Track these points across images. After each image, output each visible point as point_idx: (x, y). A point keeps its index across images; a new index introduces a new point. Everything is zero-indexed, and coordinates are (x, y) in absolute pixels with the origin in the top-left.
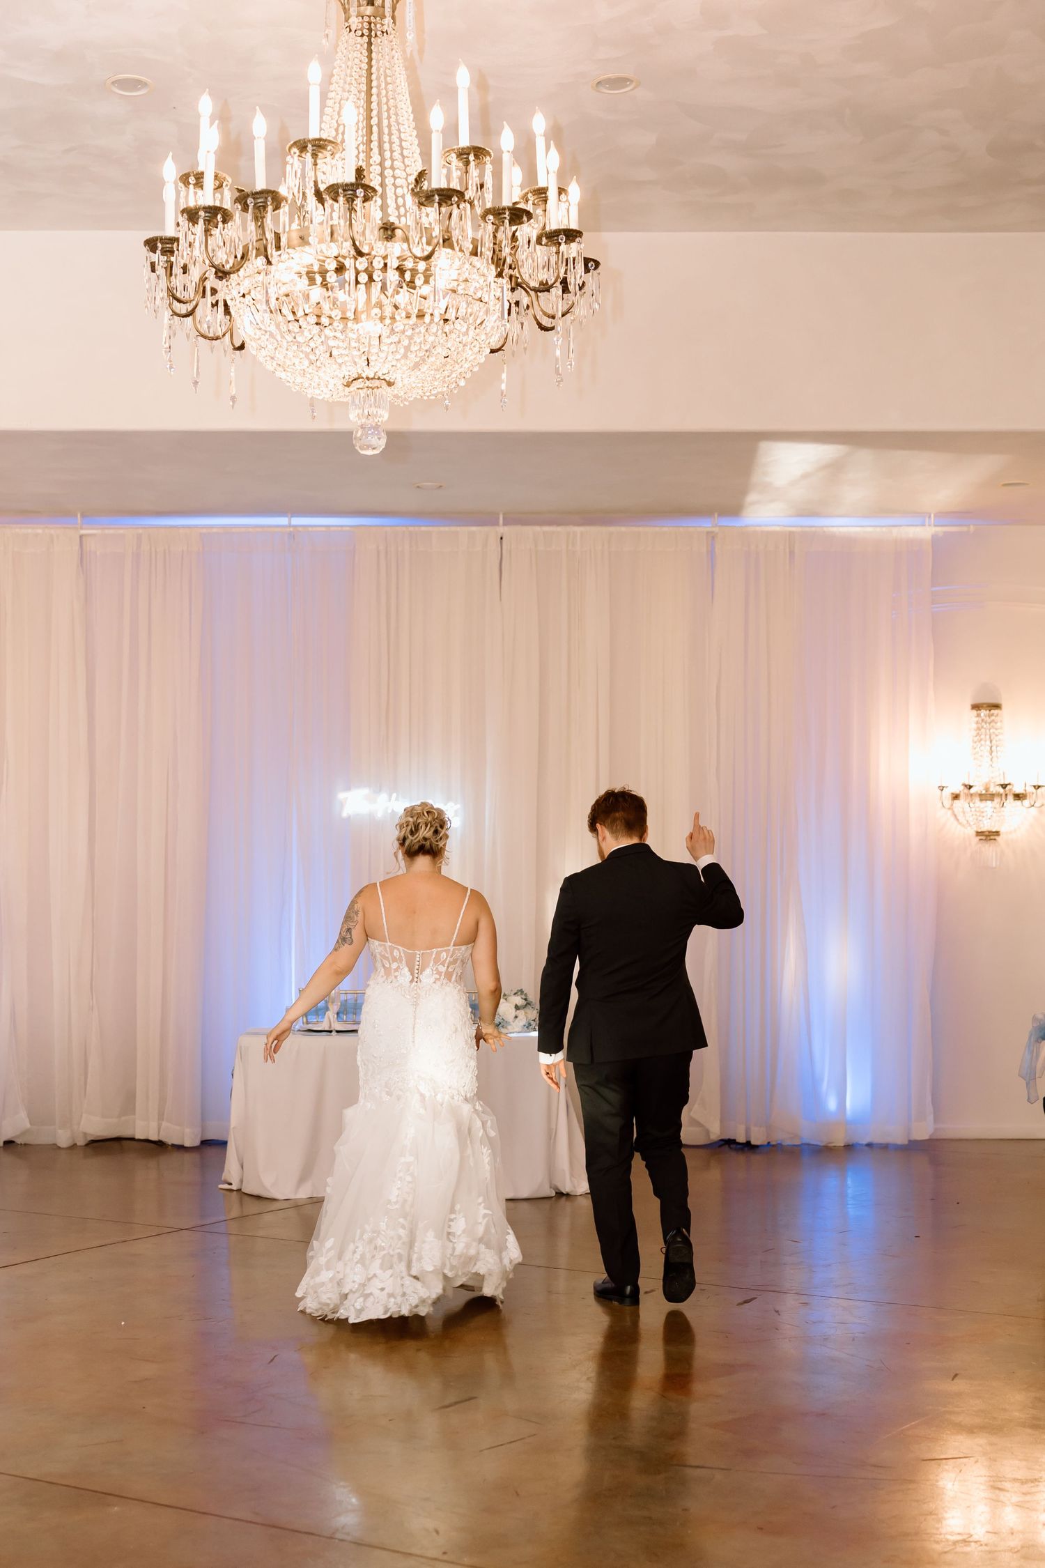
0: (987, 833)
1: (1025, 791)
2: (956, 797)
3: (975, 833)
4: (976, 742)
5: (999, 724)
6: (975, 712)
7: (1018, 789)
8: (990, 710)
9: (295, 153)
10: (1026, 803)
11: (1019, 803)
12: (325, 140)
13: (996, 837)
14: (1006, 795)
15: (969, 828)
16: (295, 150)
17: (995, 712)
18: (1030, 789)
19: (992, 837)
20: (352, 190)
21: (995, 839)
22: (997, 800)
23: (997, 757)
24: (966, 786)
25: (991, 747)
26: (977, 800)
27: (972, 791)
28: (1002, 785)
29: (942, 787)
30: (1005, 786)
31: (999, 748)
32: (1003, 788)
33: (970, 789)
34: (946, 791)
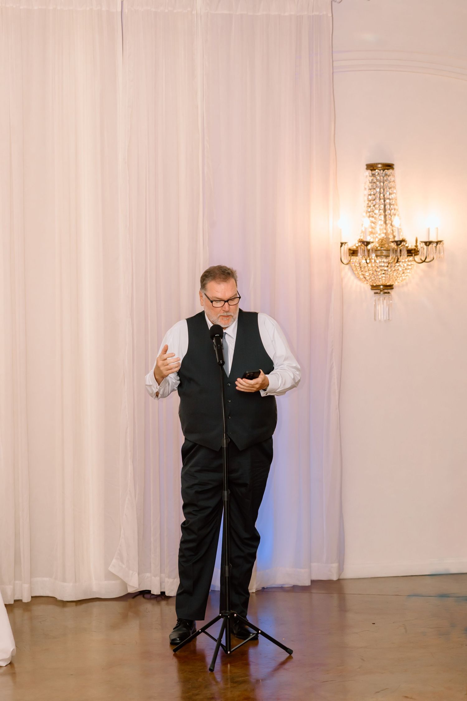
0: (382, 287)
1: (416, 246)
2: (353, 253)
3: (370, 287)
4: (370, 201)
5: (391, 183)
6: (368, 172)
7: (411, 244)
8: (384, 170)
10: (417, 258)
11: (410, 259)
13: (389, 291)
14: (400, 251)
15: (365, 282)
17: (388, 172)
18: (421, 246)
19: (386, 291)
21: (389, 293)
22: (391, 256)
23: (390, 215)
24: (363, 242)
25: (384, 205)
26: (373, 256)
27: (369, 247)
28: (396, 242)
29: (342, 244)
30: (399, 243)
31: (392, 206)
32: (398, 245)
33: (367, 245)
34: (345, 248)
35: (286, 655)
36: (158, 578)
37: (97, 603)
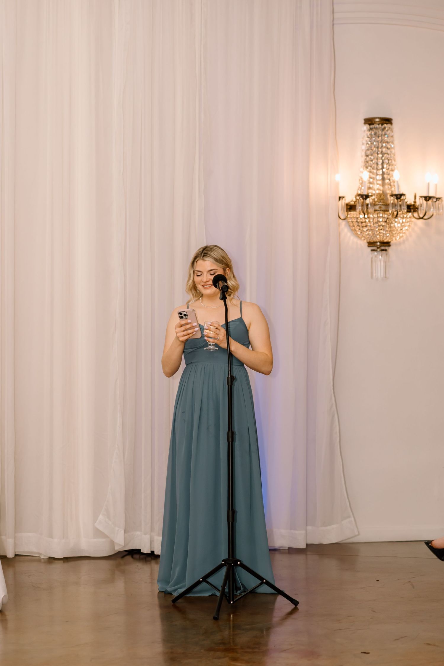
0: (379, 243)
1: (415, 202)
2: (351, 208)
3: (367, 243)
4: (368, 156)
5: (390, 138)
6: (366, 127)
7: (409, 200)
8: (382, 124)
10: (416, 215)
11: (410, 214)
13: (387, 248)
14: (400, 206)
15: (362, 238)
17: (387, 127)
18: (419, 202)
19: (383, 248)
21: (386, 250)
22: (390, 211)
23: (389, 170)
24: (362, 196)
25: (382, 160)
26: (372, 210)
27: (368, 201)
28: (396, 195)
29: (340, 198)
30: (398, 196)
31: (390, 161)
32: (397, 198)
33: (366, 199)
34: (342, 203)
35: (293, 606)
36: (148, 536)
37: (86, 562)
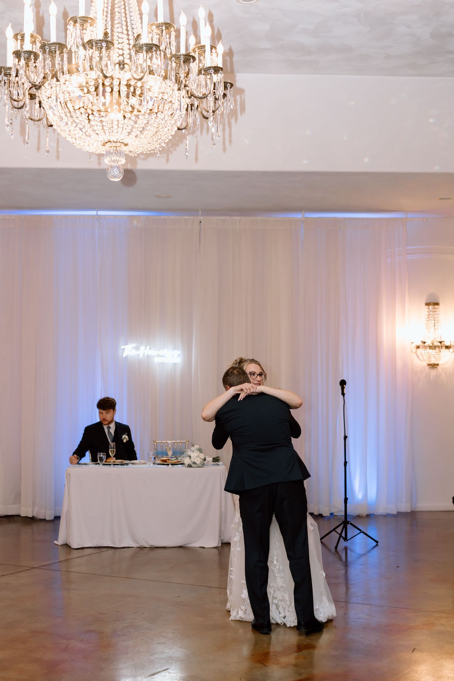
0: (433, 365)
1: (451, 344)
2: (418, 347)
3: (427, 365)
4: (427, 321)
5: (438, 313)
6: (427, 307)
7: (447, 344)
8: (434, 306)
9: (71, 24)
10: (451, 350)
11: (448, 350)
12: (87, 17)
13: (437, 366)
14: (442, 347)
15: (424, 362)
16: (71, 22)
17: (436, 306)
18: (453, 344)
19: (435, 366)
20: (100, 43)
21: (437, 368)
22: (437, 349)
23: (438, 328)
24: (422, 342)
25: (435, 323)
26: (428, 349)
27: (426, 344)
28: (440, 342)
29: (412, 343)
31: (438, 324)
33: (424, 344)
34: (414, 345)
